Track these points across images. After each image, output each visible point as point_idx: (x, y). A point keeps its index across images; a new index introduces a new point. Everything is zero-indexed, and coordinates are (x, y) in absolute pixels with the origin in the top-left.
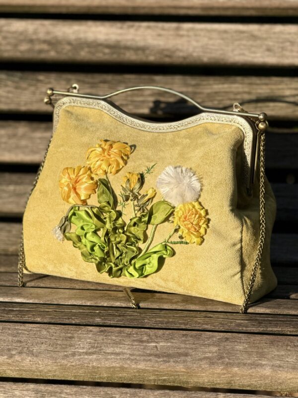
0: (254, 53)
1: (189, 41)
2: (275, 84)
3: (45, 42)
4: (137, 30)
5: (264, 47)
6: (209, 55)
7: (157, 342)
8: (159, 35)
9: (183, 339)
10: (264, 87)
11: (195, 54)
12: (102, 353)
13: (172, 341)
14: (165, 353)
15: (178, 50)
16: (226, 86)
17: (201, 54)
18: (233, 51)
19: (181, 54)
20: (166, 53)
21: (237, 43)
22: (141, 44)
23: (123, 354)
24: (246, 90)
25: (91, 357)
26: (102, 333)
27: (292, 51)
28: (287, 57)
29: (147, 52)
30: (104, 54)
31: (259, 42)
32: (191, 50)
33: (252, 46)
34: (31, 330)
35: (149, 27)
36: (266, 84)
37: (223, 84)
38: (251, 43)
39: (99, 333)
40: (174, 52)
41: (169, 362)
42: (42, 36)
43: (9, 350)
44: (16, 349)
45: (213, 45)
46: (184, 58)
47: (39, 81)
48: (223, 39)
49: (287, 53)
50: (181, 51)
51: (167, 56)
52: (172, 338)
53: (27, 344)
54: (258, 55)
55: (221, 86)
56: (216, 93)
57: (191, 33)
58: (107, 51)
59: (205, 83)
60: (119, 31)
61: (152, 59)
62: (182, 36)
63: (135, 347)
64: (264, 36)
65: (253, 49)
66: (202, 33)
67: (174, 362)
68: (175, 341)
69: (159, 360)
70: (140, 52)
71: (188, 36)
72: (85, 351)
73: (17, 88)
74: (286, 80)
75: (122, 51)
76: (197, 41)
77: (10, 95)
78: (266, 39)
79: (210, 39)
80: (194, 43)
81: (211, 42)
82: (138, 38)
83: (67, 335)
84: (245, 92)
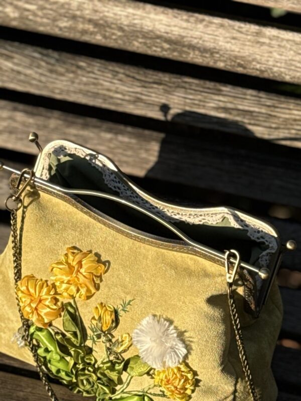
1: (271, 52)
3: (90, 21)
4: (207, 26)
6: (292, 73)
8: (234, 38)
11: (275, 69)
15: (254, 60)
17: (282, 70)
19: (258, 66)
22: (210, 45)
29: (217, 56)
30: (163, 49)
32: (271, 63)
35: (222, 26)
40: (250, 62)
42: (87, 13)
46: (262, 71)
47: (79, 67)
51: (240, 65)
57: (274, 42)
58: (166, 46)
60: (185, 24)
61: (221, 65)
66: (288, 45)
70: (207, 55)
71: (269, 45)
73: (51, 71)
75: (185, 49)
77: (43, 79)
79: (298, 53)
81: (297, 58)
82: (206, 37)
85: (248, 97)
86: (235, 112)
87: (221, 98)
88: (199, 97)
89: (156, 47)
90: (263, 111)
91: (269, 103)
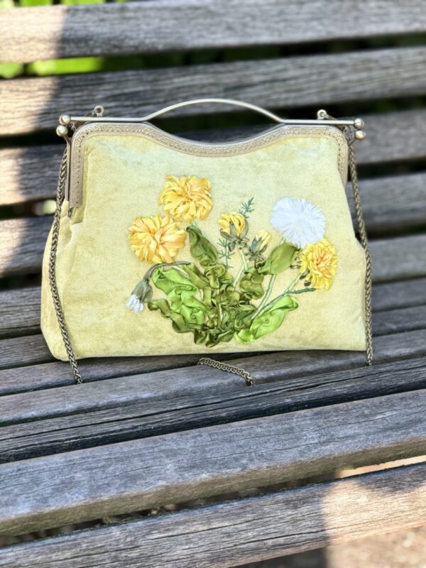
0: (214, 33)
1: (138, 25)
2: (240, 70)
5: (224, 26)
6: (163, 41)
7: (381, 413)
8: (102, 20)
9: (404, 403)
10: (230, 75)
11: (147, 41)
12: (337, 440)
13: (395, 408)
14: (398, 424)
15: (126, 37)
16: (188, 78)
17: (154, 40)
18: (190, 32)
19: (132, 43)
20: (113, 43)
21: (193, 22)
22: (82, 33)
23: (358, 435)
24: (211, 81)
25: (328, 447)
26: (319, 416)
27: (254, 27)
28: (250, 35)
29: (91, 43)
31: (217, 19)
32: (142, 36)
33: (211, 25)
34: (241, 431)
36: (231, 72)
37: (184, 76)
38: (208, 21)
39: (316, 417)
40: (123, 40)
41: (409, 433)
43: (237, 460)
44: (244, 457)
45: (167, 27)
46: (136, 47)
48: (176, 19)
49: (249, 30)
50: (131, 39)
51: (115, 47)
52: (393, 405)
53: (250, 448)
54: (219, 36)
55: (182, 79)
56: (178, 88)
57: (139, 14)
59: (163, 77)
62: (130, 19)
63: (364, 424)
64: (222, 11)
65: (213, 29)
66: (152, 14)
67: (414, 431)
68: (398, 408)
69: (398, 433)
70: (82, 45)
71: (137, 18)
72: (316, 441)
74: (251, 63)
76: (148, 25)
78: (224, 15)
79: (163, 19)
80: (144, 27)
81: (163, 24)
82: (77, 26)
83: (284, 426)
84: (211, 84)
85: (131, 78)
86: (123, 98)
87: (107, 87)
88: (86, 93)
89: (31, 50)
90: (148, 88)
91: (151, 78)
